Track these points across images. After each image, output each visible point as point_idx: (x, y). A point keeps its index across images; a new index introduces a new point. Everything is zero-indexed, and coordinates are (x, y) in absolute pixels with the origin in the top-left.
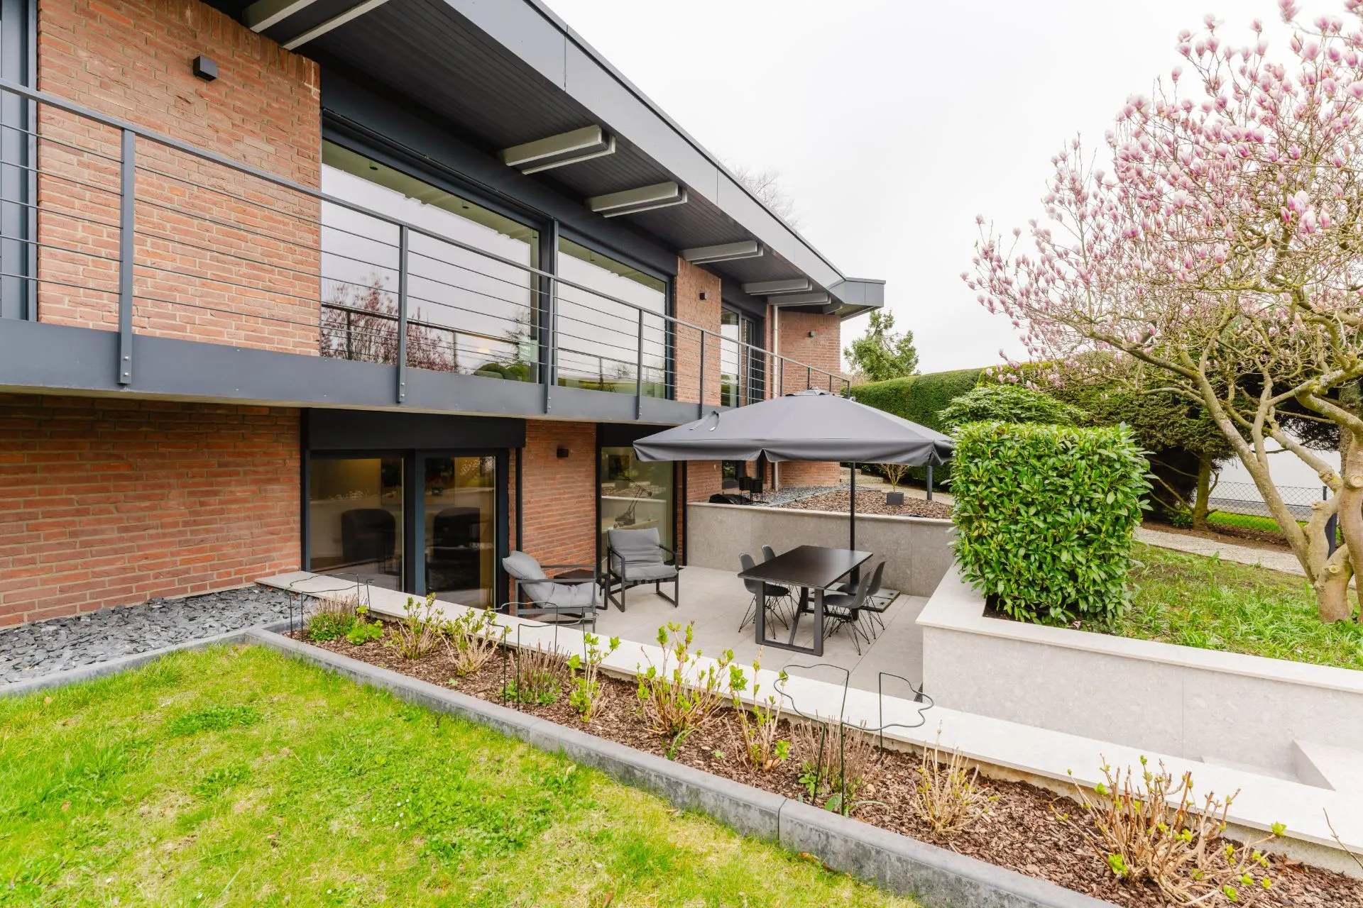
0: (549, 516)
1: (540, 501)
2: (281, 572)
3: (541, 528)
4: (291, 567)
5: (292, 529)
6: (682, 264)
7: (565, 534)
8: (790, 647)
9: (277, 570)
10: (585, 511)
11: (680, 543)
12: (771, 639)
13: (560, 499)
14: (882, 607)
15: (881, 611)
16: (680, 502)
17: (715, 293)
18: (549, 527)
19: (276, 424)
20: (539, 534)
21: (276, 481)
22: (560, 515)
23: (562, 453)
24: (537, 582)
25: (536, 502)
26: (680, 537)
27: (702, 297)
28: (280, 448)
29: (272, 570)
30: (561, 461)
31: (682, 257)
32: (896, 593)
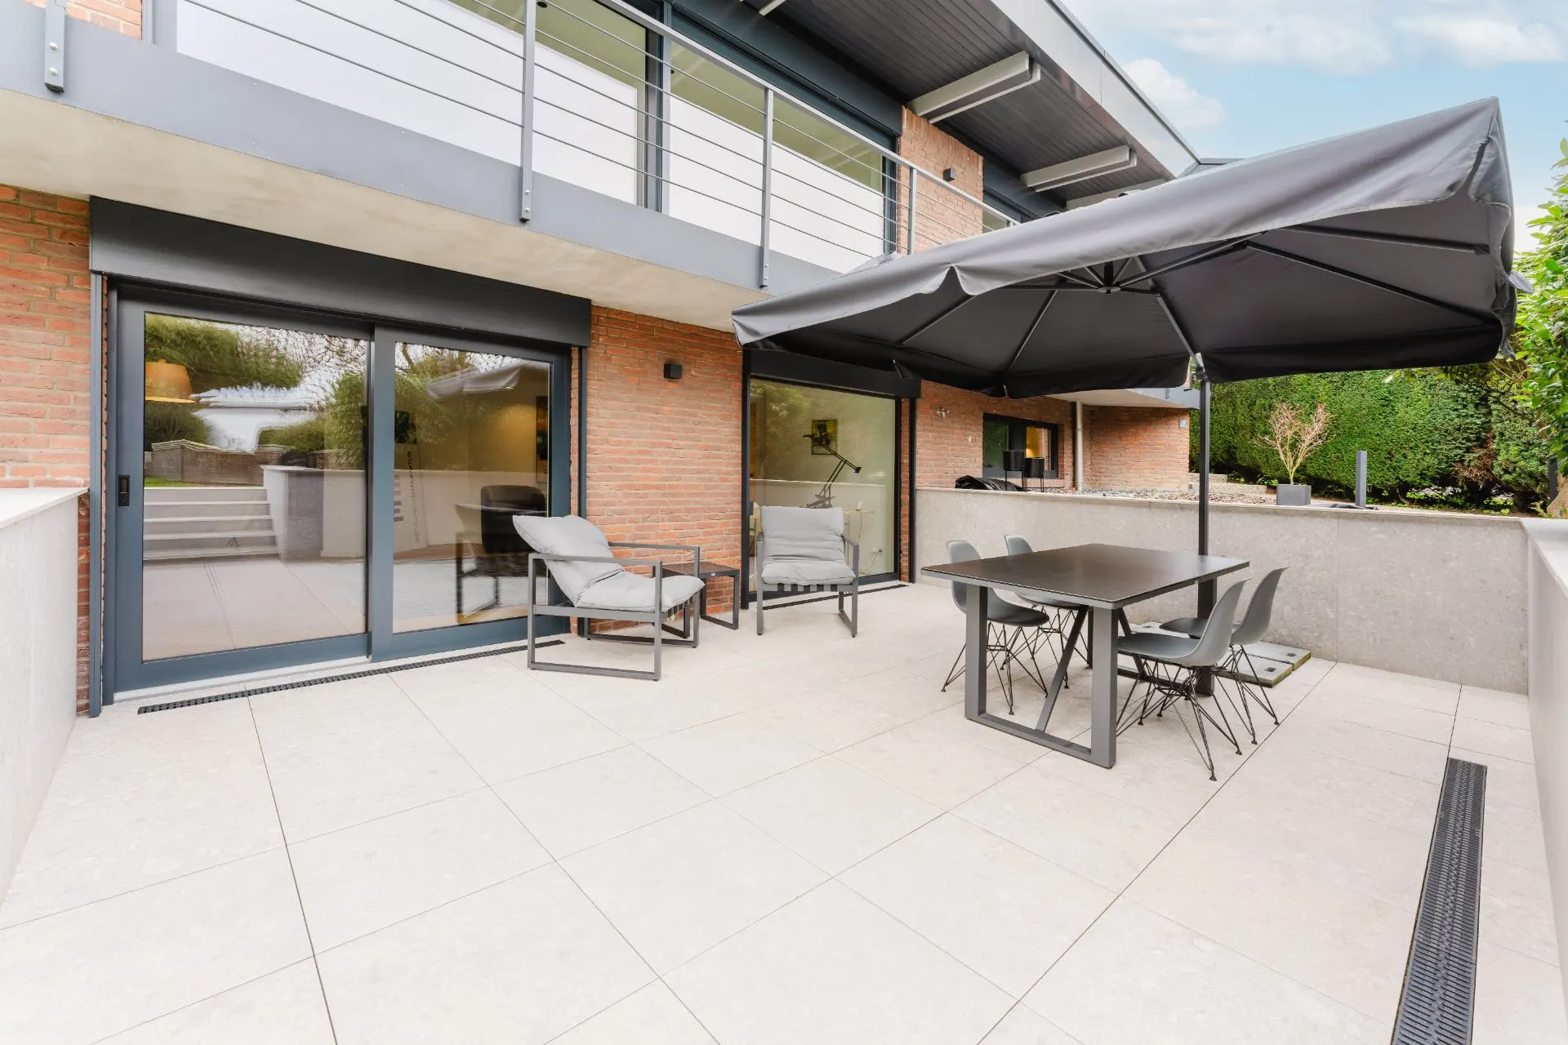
0: (649, 470)
1: (629, 443)
2: (39, 484)
3: (631, 487)
4: (66, 478)
5: (72, 413)
6: (910, 120)
7: (680, 503)
8: (1039, 736)
9: (31, 480)
10: (719, 472)
11: (905, 548)
12: (1003, 714)
13: (669, 446)
14: (1271, 677)
15: (1269, 685)
16: (905, 485)
17: (971, 172)
18: (646, 487)
19: (32, 222)
20: (627, 495)
21: (36, 322)
22: (672, 471)
23: (671, 371)
24: (565, 560)
25: (619, 443)
26: (905, 539)
27: (947, 176)
28: (44, 266)
29: (20, 478)
30: (671, 385)
31: (913, 110)
32: (1301, 654)
